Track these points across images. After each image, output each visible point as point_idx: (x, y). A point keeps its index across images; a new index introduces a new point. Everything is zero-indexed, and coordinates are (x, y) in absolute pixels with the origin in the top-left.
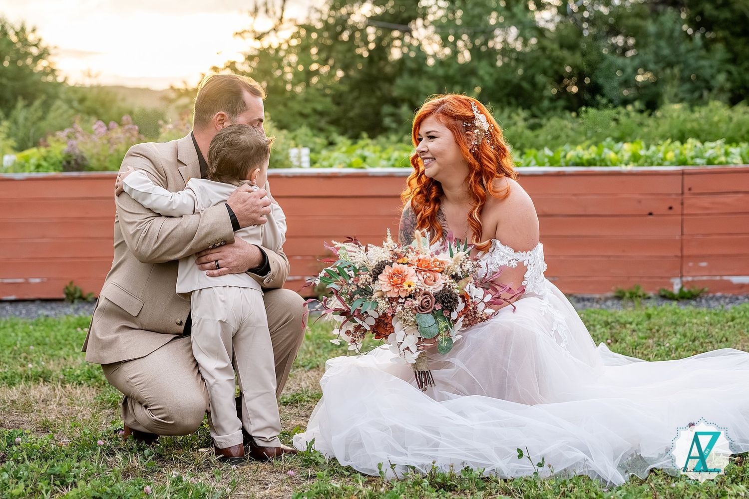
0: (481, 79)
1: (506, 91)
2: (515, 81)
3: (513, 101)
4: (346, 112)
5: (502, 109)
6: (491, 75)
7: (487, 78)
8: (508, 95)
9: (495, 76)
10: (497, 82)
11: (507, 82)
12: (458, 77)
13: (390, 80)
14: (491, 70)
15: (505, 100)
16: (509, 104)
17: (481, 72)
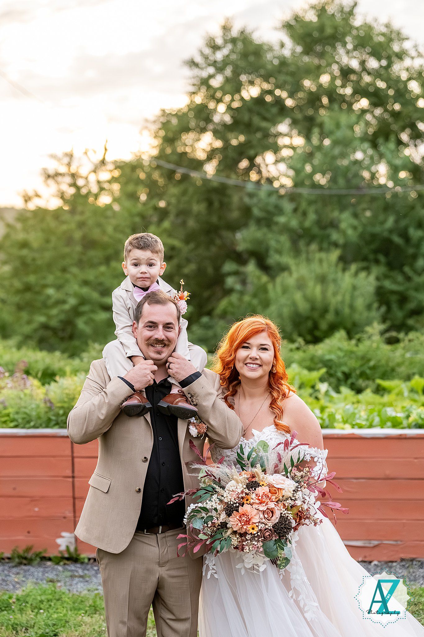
0: (344, 233)
1: (373, 246)
2: (386, 234)
3: (382, 258)
4: (179, 267)
5: (369, 274)
6: (355, 228)
7: (350, 232)
8: (376, 251)
9: (360, 229)
10: (362, 236)
11: (374, 236)
12: (316, 230)
13: (234, 227)
14: (355, 222)
15: (371, 257)
16: (377, 262)
17: (343, 225)
